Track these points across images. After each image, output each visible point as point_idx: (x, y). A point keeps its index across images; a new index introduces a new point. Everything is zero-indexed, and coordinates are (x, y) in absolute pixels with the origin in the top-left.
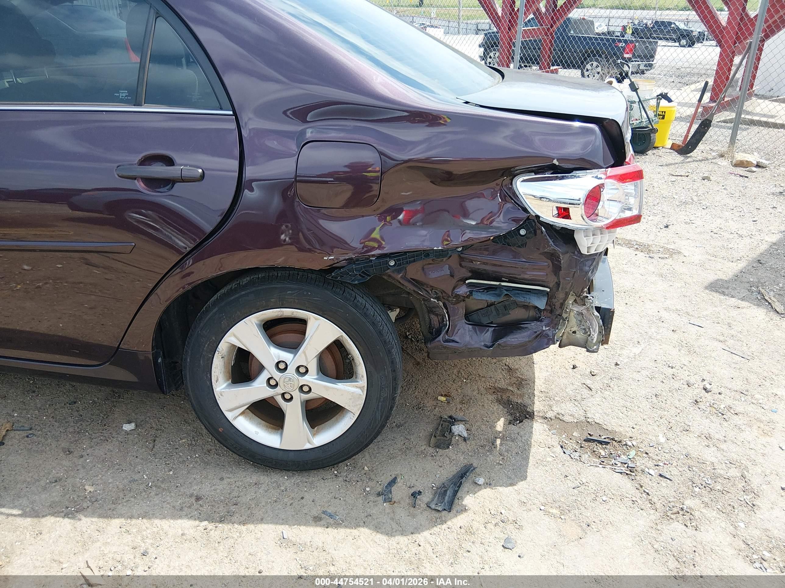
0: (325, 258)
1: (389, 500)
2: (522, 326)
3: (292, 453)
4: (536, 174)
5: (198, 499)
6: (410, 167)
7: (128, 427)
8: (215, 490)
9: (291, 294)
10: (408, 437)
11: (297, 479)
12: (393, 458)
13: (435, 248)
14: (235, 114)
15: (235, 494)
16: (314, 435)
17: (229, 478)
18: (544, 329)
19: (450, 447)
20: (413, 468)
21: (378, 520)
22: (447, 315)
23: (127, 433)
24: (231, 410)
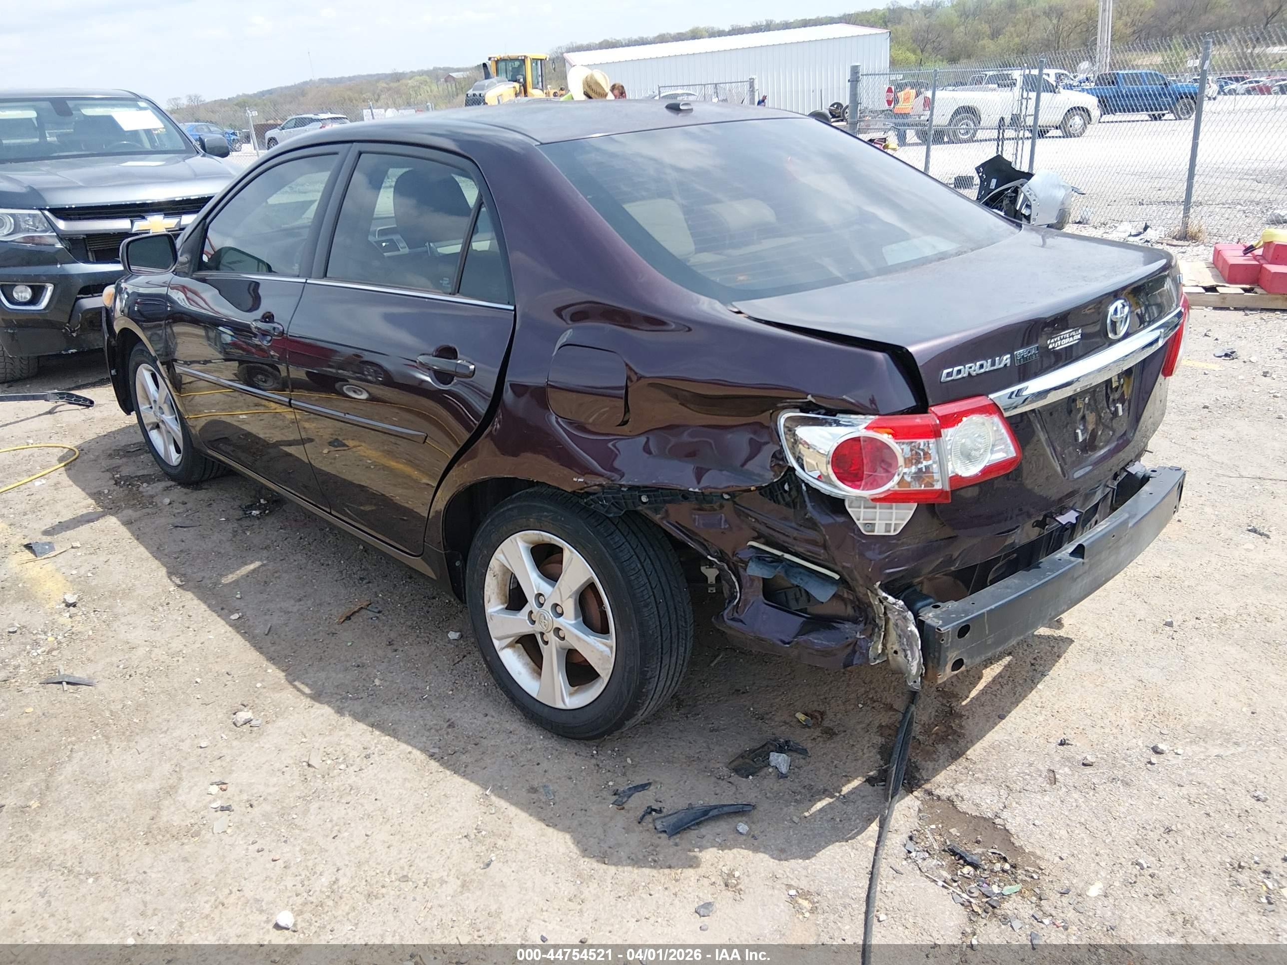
0: (575, 479)
1: (620, 806)
2: (835, 624)
3: (546, 709)
4: (802, 411)
5: (451, 725)
6: (651, 385)
7: (453, 635)
8: (472, 723)
9: (546, 517)
10: (712, 746)
11: (552, 743)
12: (669, 762)
13: (691, 489)
14: (515, 310)
15: (484, 734)
16: (571, 694)
17: (493, 717)
18: (858, 636)
19: (751, 777)
20: (682, 783)
21: (589, 819)
22: (737, 584)
23: (450, 641)
24: (499, 639)
